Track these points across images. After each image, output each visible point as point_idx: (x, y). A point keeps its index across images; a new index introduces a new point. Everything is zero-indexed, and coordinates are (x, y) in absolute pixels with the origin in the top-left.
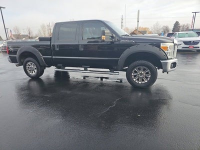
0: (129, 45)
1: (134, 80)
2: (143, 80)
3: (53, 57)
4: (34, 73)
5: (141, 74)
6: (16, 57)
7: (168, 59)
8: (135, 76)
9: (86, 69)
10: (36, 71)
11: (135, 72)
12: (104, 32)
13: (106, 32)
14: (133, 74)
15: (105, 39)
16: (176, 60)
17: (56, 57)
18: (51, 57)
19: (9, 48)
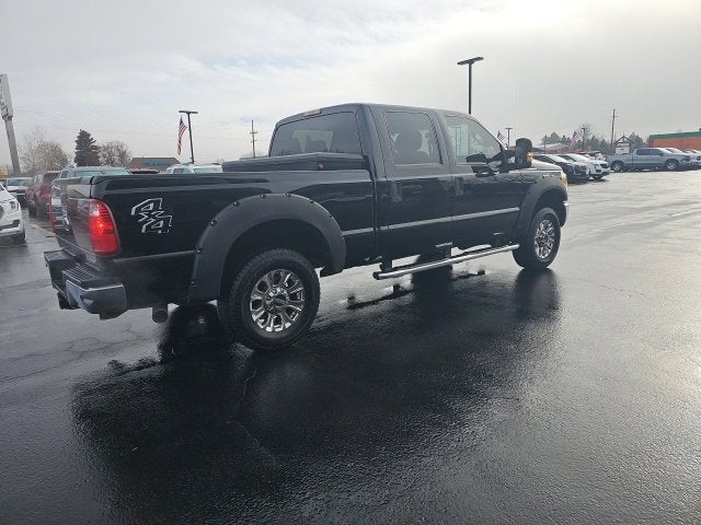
17: (391, 227)
18: (372, 229)
19: (133, 213)
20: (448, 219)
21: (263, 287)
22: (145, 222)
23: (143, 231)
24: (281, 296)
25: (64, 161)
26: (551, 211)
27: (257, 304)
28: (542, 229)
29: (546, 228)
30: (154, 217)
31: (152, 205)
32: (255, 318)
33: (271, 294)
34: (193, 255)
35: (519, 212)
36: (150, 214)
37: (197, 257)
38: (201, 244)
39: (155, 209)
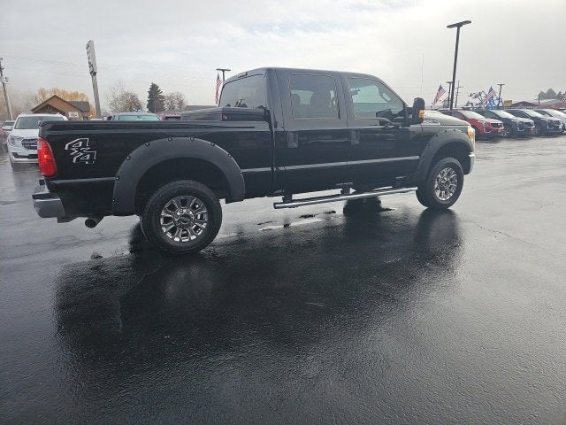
17: (287, 168)
18: (269, 169)
19: (66, 148)
20: (344, 163)
21: (172, 208)
22: (76, 155)
23: (74, 161)
24: (186, 216)
25: (139, 107)
26: (455, 161)
27: (167, 220)
28: (444, 175)
29: (449, 174)
30: (82, 151)
31: (81, 143)
32: (164, 230)
33: (179, 214)
34: (113, 181)
35: (419, 160)
36: (78, 149)
37: (116, 182)
38: (119, 173)
39: (84, 145)
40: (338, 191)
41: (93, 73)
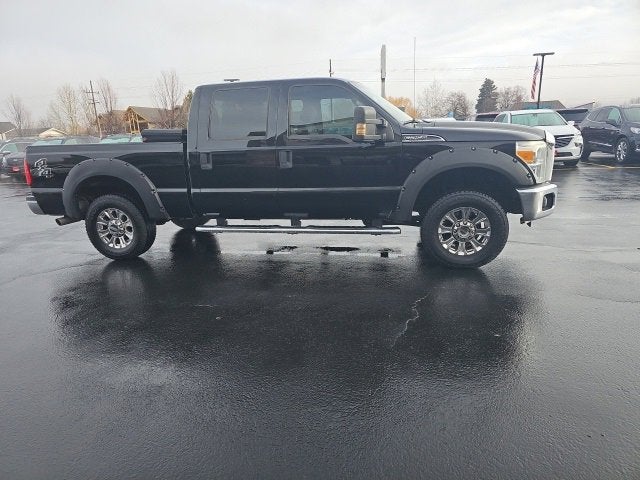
0: (429, 150)
1: (445, 246)
2: (469, 247)
3: (193, 191)
4: (123, 245)
5: (465, 229)
6: (59, 195)
7: (535, 184)
8: (446, 236)
9: (296, 223)
10: (130, 236)
11: (448, 223)
12: (364, 114)
13: (366, 112)
14: (440, 231)
15: (364, 132)
16: (553, 186)
17: (203, 190)
18: (185, 190)
19: (35, 165)
20: (276, 190)
22: (41, 171)
23: (40, 175)
24: (114, 225)
27: (105, 227)
30: (43, 168)
31: (42, 162)
32: (102, 235)
36: (41, 166)
37: (63, 193)
38: (64, 186)
39: (44, 164)
40: (288, 222)
41: (383, 80)
